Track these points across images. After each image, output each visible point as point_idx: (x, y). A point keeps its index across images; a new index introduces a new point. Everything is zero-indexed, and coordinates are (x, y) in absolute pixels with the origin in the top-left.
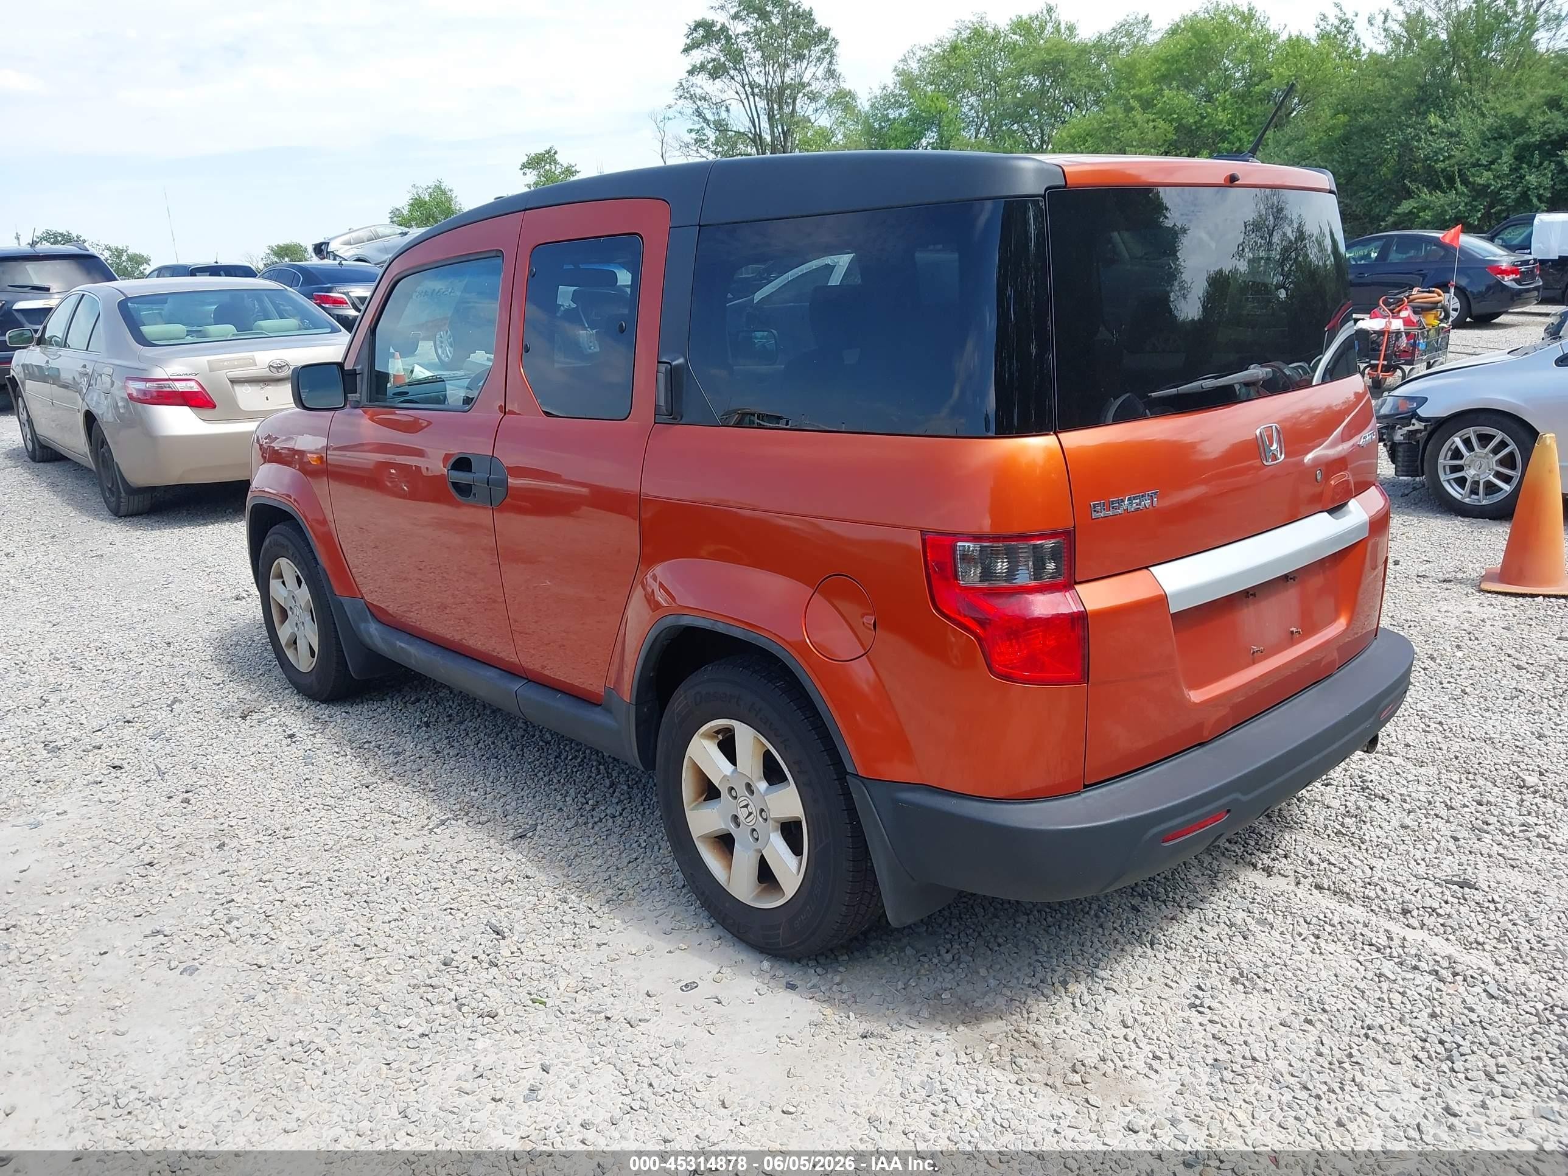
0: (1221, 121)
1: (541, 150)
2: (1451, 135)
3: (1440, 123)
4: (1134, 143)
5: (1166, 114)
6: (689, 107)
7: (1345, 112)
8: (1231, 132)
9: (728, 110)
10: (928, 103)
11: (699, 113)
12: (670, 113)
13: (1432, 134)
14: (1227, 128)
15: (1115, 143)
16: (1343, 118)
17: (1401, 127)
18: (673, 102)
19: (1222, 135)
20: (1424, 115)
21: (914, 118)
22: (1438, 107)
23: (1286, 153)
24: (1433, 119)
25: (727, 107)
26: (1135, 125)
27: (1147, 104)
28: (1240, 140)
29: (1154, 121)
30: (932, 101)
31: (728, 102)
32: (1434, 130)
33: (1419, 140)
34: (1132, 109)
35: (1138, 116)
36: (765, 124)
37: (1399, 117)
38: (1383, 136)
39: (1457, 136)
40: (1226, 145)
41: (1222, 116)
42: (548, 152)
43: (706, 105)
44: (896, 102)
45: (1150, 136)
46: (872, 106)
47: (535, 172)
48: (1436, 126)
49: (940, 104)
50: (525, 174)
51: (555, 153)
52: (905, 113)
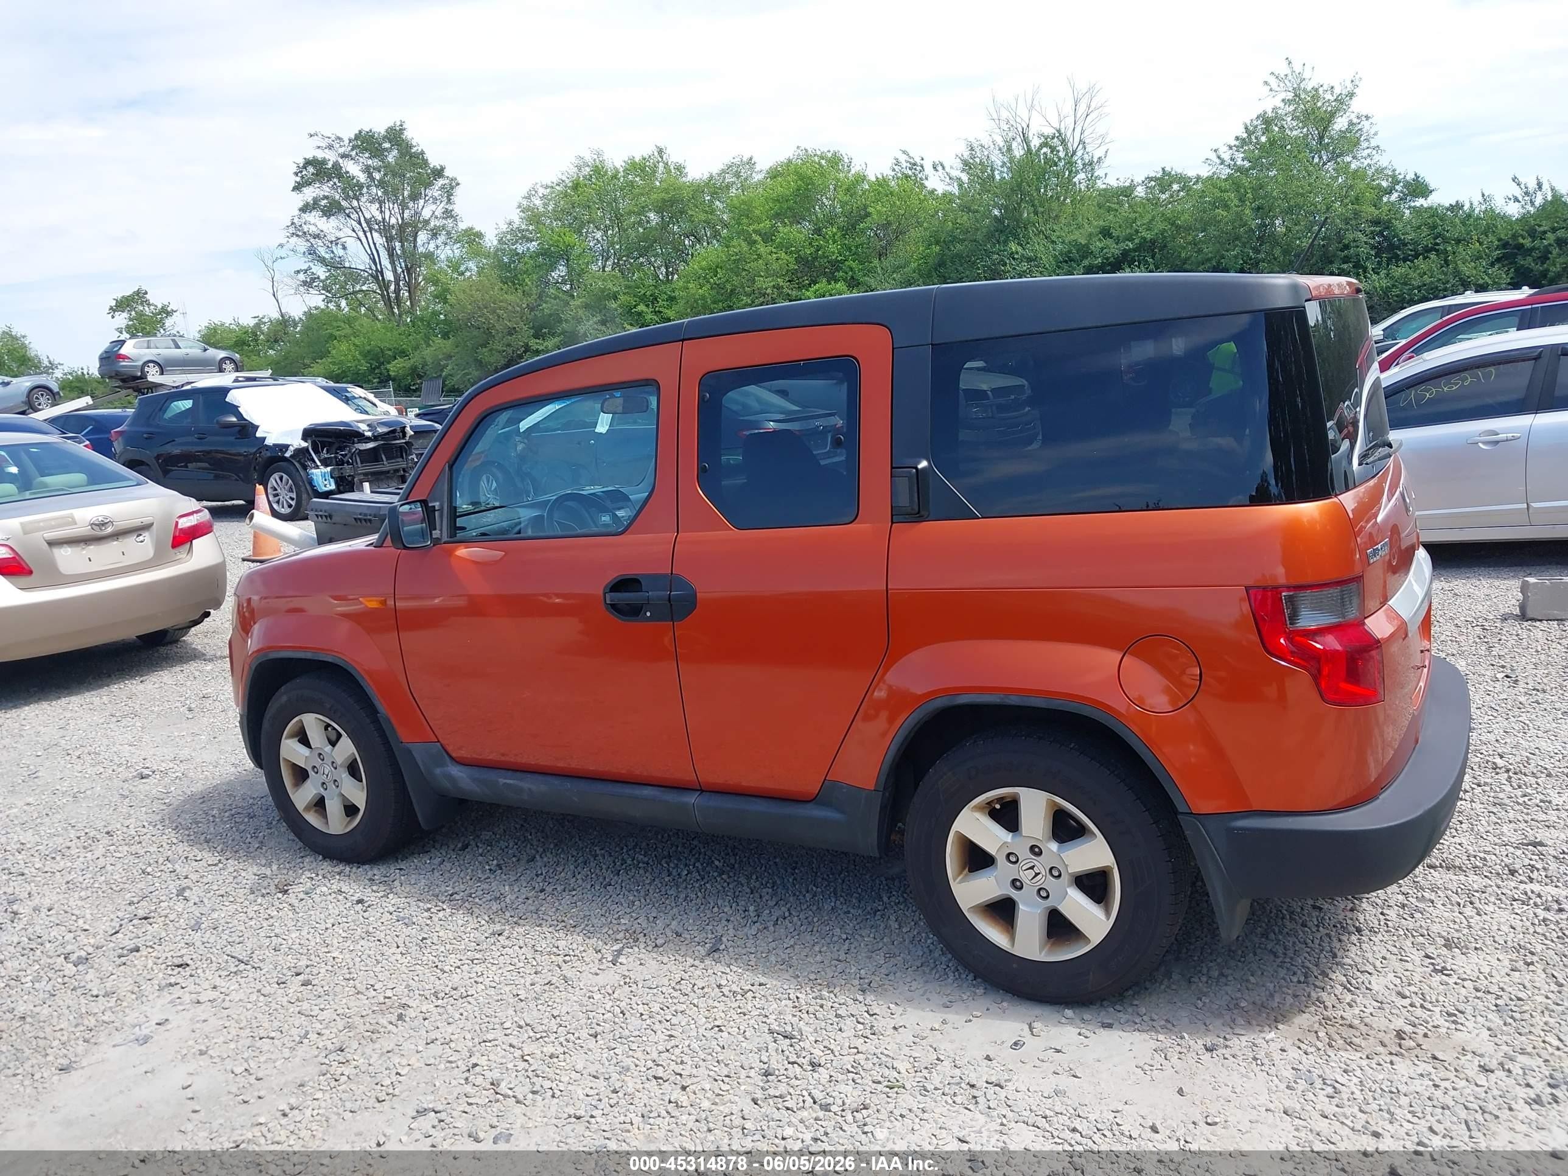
0: (833, 253)
1: (128, 292)
2: (1029, 260)
3: (1020, 249)
4: (762, 274)
5: (786, 246)
6: (302, 245)
7: (937, 243)
8: (843, 262)
9: (344, 248)
10: (556, 237)
11: (312, 252)
12: (282, 252)
13: (1014, 259)
14: (839, 258)
15: (744, 273)
16: (936, 249)
17: (988, 254)
18: (284, 241)
19: (836, 265)
20: (1006, 242)
21: (544, 253)
22: (1016, 237)
23: (894, 279)
24: (1013, 246)
25: (343, 245)
26: (760, 256)
27: (768, 237)
28: (851, 269)
29: (776, 253)
30: (560, 236)
31: (343, 240)
32: (1016, 256)
33: (1005, 265)
34: (755, 242)
35: (762, 249)
36: (386, 262)
37: (986, 246)
38: (974, 263)
39: (1035, 260)
40: (841, 274)
41: (833, 248)
42: (138, 293)
43: (320, 243)
44: (524, 237)
45: (775, 266)
46: (500, 241)
47: (125, 315)
48: (1017, 253)
49: (567, 239)
50: (113, 317)
51: (146, 293)
52: (533, 246)
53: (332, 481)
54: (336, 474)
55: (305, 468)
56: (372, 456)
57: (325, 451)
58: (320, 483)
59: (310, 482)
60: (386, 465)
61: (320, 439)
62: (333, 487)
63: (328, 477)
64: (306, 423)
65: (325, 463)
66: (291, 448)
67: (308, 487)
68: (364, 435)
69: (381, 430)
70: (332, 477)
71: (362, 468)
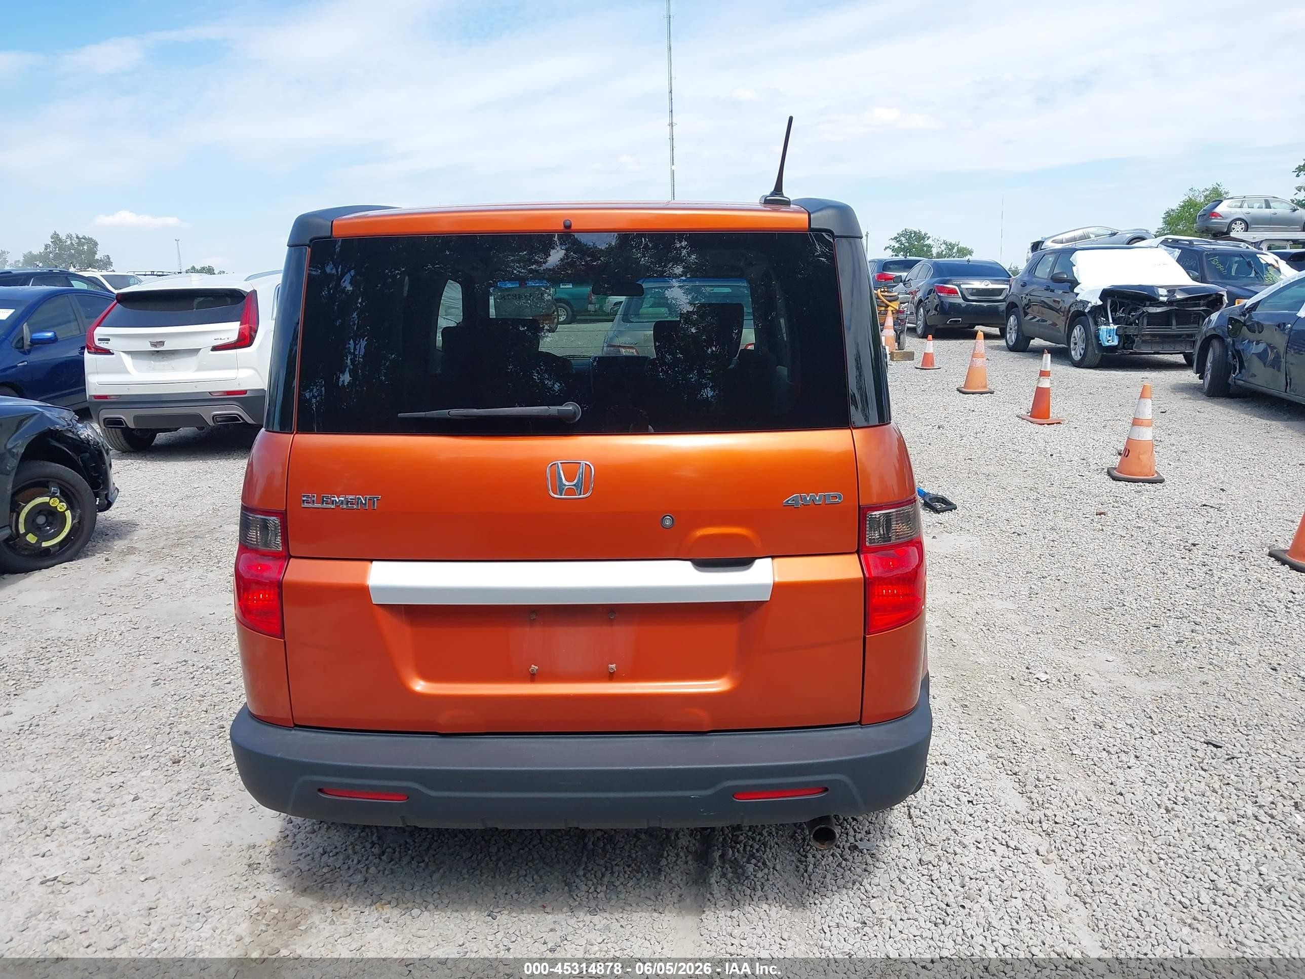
53: (1116, 338)
54: (1121, 332)
55: (1096, 323)
56: (1163, 319)
57: (1121, 311)
58: (1104, 339)
59: (1097, 337)
60: (1174, 329)
61: (1120, 300)
62: (1116, 343)
63: (1113, 334)
64: (1107, 285)
65: (1115, 321)
66: (1090, 305)
67: (1094, 341)
68: (1158, 300)
69: (1179, 296)
70: (1116, 334)
71: (1147, 330)
